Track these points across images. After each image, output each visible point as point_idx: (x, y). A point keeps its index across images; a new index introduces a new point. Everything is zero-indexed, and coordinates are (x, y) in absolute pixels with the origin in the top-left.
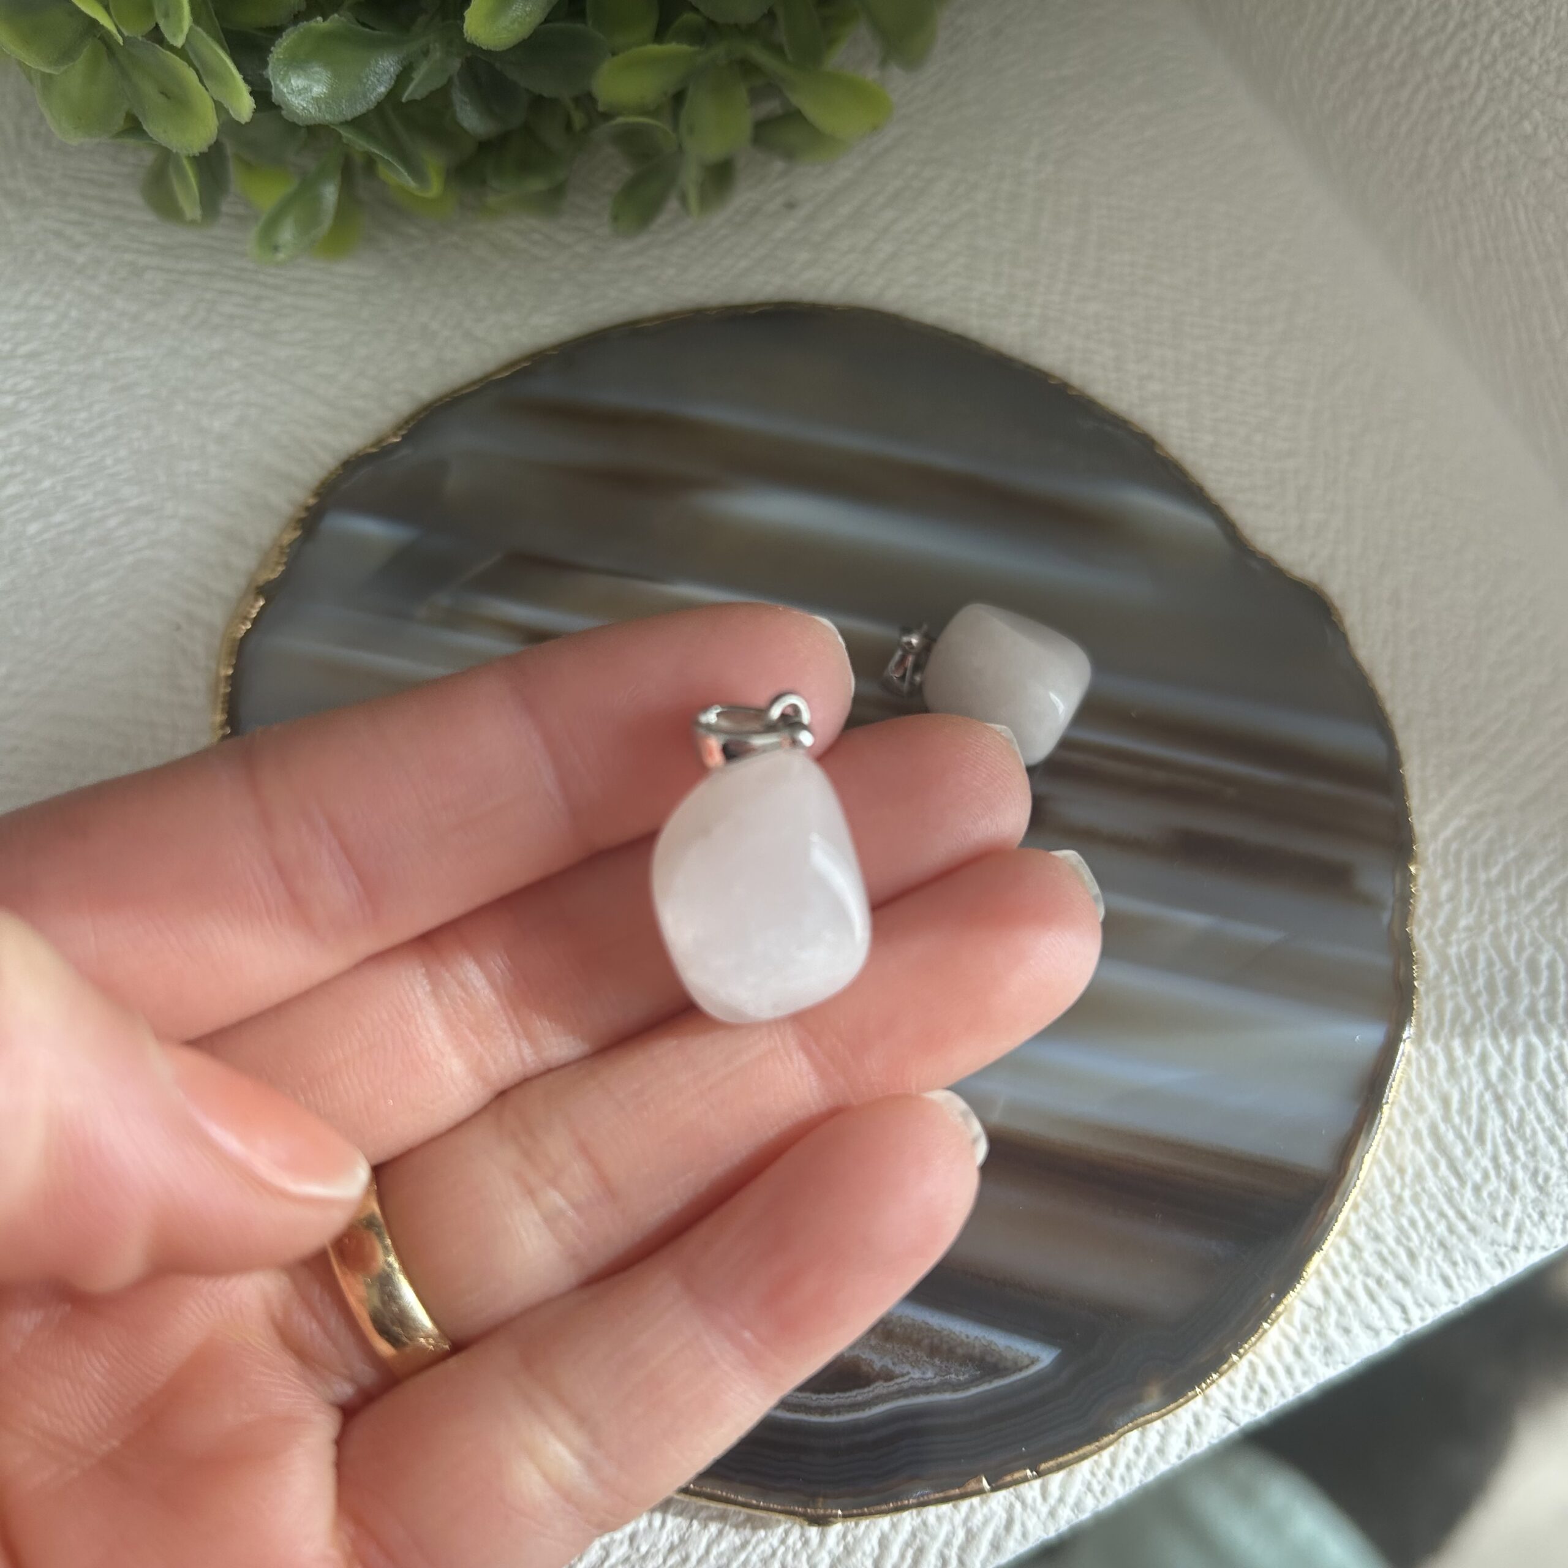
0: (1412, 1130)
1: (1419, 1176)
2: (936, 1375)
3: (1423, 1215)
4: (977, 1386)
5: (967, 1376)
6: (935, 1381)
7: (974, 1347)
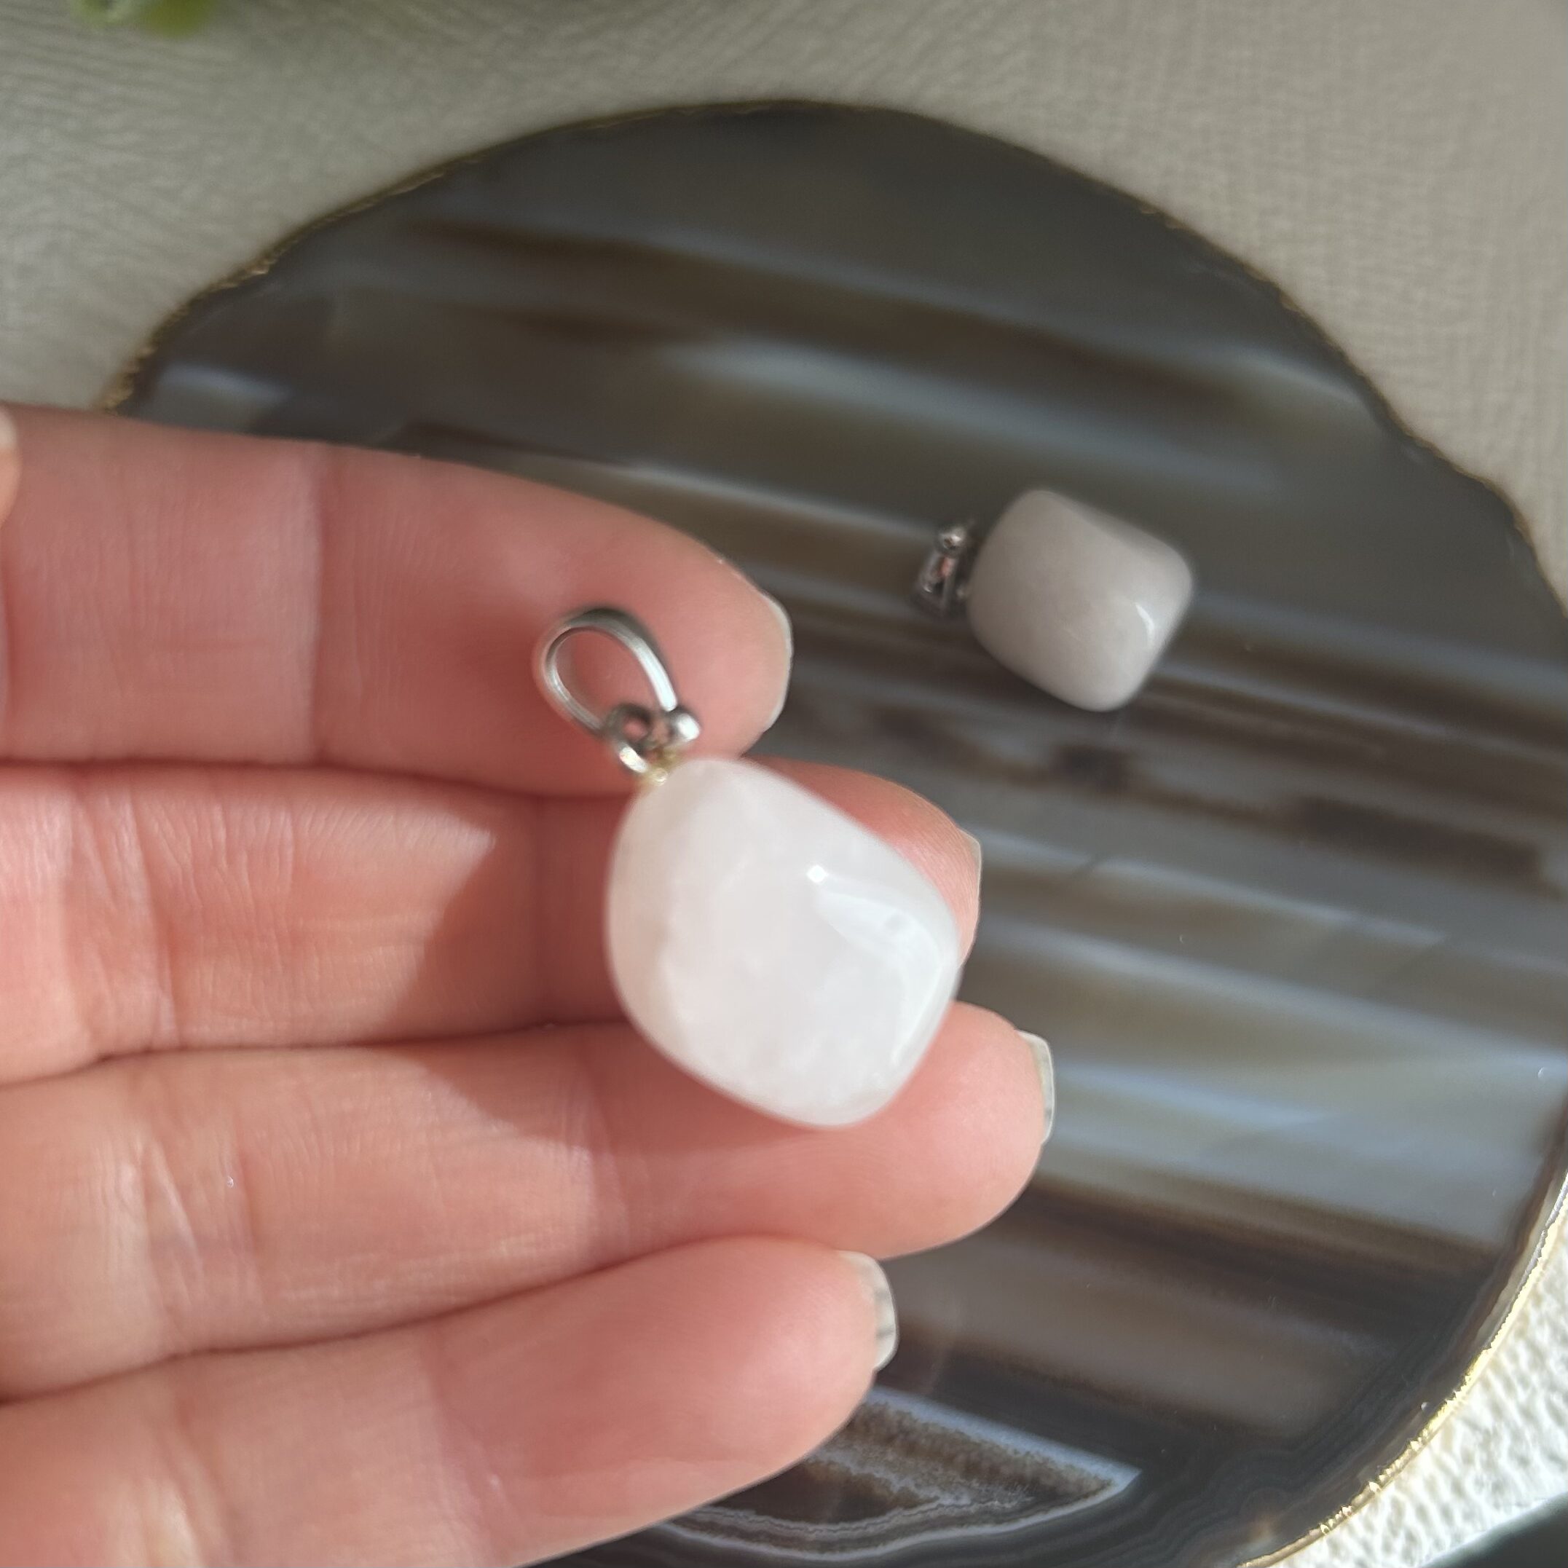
2: (974, 1501)
4: (1027, 1516)
5: (1014, 1503)
6: (973, 1509)
7: (1025, 1465)
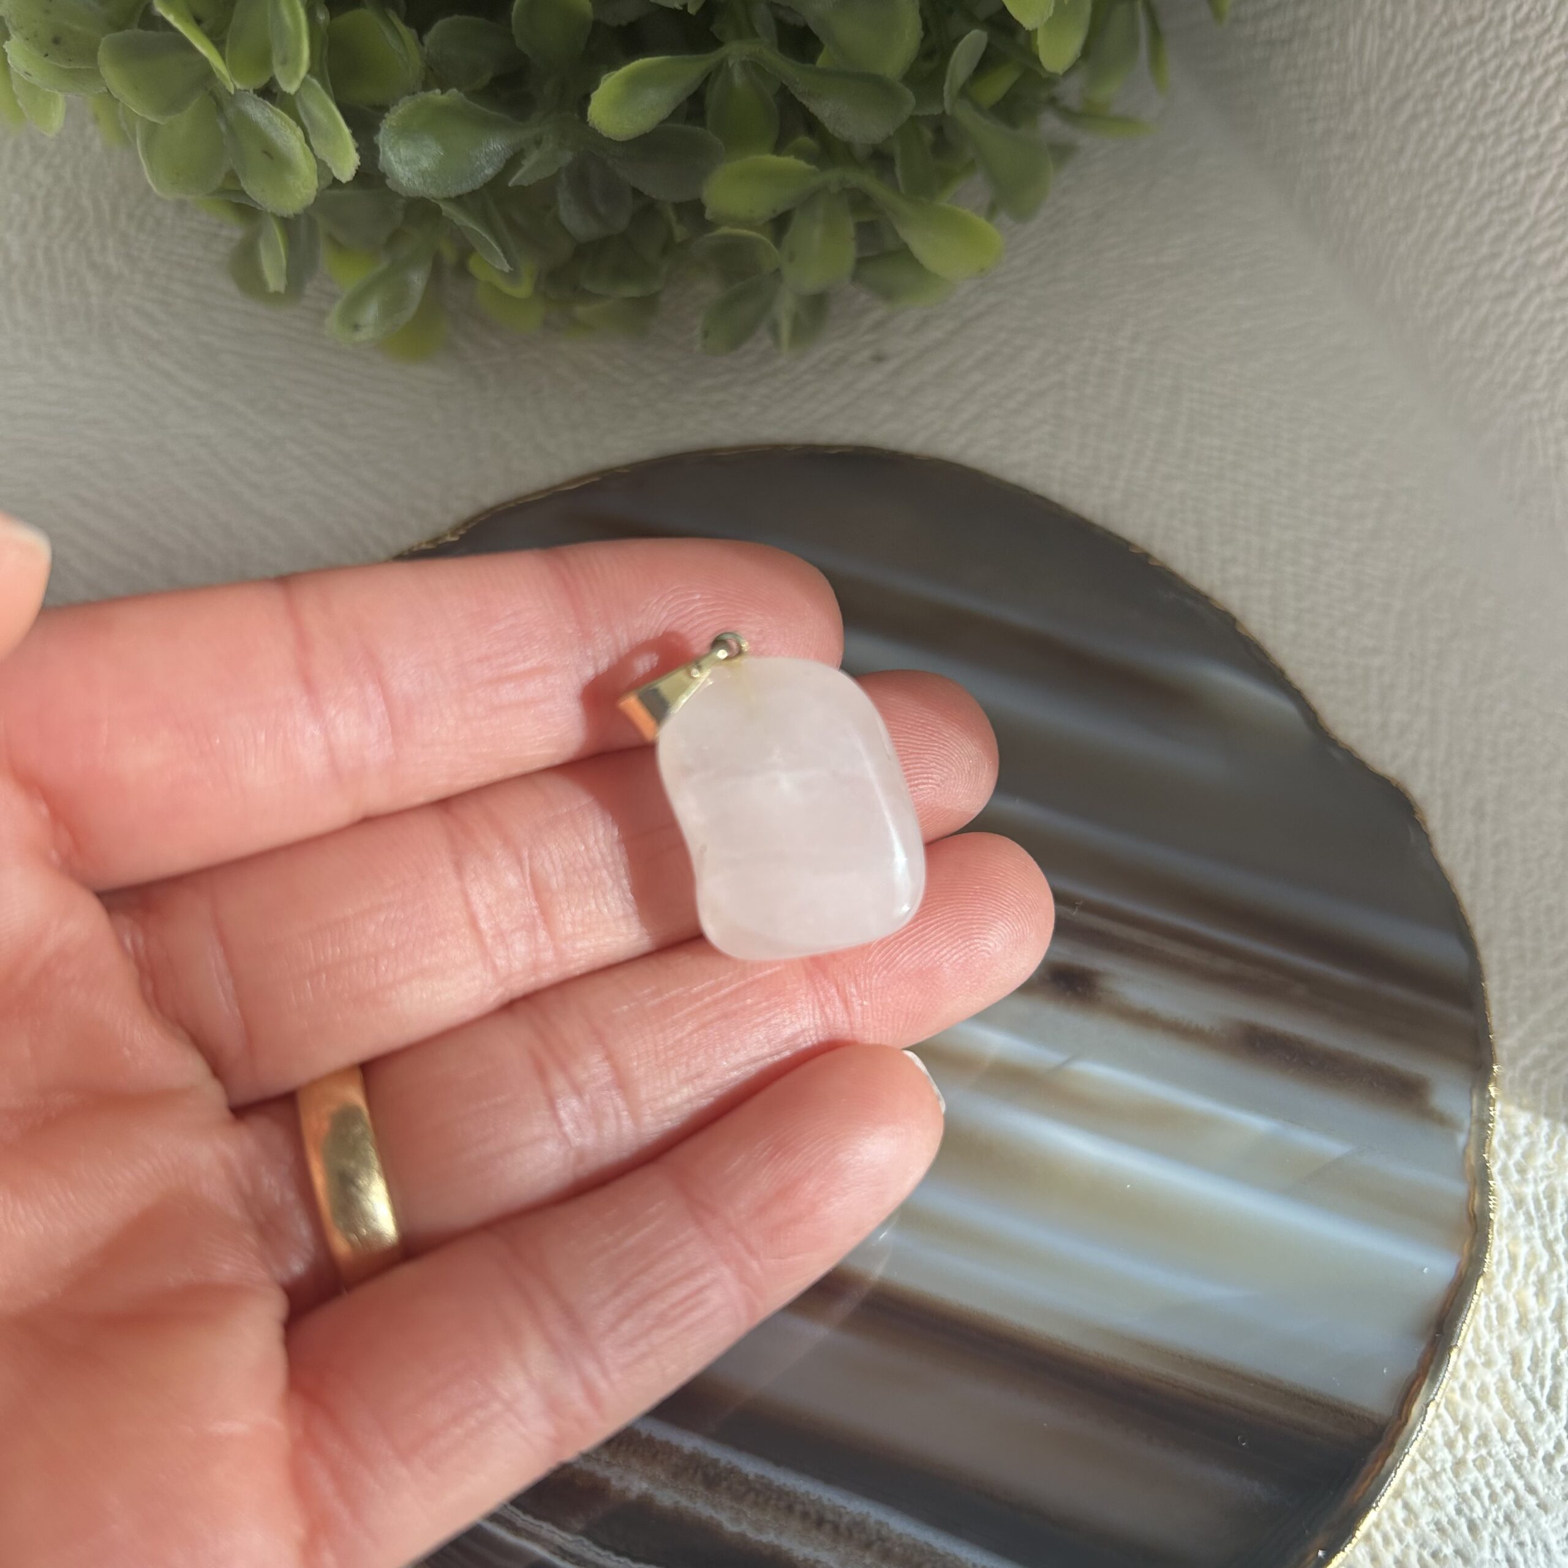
0: (1479, 1384)
1: (1484, 1438)
3: (1488, 1484)
